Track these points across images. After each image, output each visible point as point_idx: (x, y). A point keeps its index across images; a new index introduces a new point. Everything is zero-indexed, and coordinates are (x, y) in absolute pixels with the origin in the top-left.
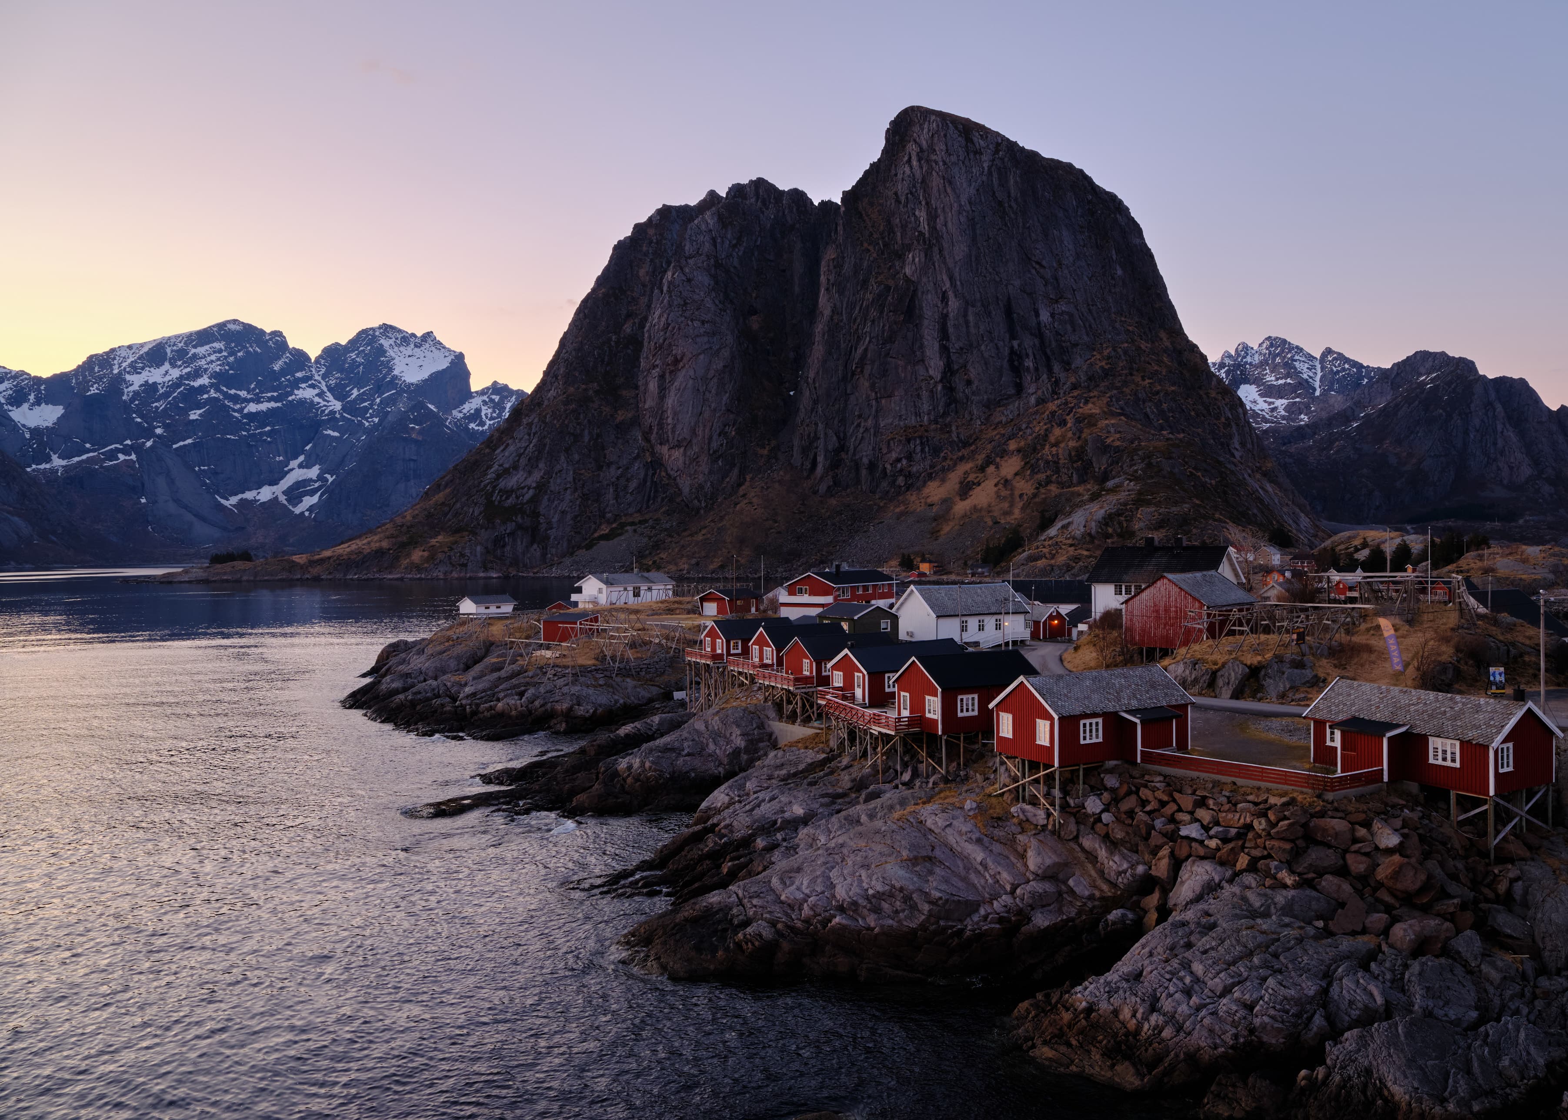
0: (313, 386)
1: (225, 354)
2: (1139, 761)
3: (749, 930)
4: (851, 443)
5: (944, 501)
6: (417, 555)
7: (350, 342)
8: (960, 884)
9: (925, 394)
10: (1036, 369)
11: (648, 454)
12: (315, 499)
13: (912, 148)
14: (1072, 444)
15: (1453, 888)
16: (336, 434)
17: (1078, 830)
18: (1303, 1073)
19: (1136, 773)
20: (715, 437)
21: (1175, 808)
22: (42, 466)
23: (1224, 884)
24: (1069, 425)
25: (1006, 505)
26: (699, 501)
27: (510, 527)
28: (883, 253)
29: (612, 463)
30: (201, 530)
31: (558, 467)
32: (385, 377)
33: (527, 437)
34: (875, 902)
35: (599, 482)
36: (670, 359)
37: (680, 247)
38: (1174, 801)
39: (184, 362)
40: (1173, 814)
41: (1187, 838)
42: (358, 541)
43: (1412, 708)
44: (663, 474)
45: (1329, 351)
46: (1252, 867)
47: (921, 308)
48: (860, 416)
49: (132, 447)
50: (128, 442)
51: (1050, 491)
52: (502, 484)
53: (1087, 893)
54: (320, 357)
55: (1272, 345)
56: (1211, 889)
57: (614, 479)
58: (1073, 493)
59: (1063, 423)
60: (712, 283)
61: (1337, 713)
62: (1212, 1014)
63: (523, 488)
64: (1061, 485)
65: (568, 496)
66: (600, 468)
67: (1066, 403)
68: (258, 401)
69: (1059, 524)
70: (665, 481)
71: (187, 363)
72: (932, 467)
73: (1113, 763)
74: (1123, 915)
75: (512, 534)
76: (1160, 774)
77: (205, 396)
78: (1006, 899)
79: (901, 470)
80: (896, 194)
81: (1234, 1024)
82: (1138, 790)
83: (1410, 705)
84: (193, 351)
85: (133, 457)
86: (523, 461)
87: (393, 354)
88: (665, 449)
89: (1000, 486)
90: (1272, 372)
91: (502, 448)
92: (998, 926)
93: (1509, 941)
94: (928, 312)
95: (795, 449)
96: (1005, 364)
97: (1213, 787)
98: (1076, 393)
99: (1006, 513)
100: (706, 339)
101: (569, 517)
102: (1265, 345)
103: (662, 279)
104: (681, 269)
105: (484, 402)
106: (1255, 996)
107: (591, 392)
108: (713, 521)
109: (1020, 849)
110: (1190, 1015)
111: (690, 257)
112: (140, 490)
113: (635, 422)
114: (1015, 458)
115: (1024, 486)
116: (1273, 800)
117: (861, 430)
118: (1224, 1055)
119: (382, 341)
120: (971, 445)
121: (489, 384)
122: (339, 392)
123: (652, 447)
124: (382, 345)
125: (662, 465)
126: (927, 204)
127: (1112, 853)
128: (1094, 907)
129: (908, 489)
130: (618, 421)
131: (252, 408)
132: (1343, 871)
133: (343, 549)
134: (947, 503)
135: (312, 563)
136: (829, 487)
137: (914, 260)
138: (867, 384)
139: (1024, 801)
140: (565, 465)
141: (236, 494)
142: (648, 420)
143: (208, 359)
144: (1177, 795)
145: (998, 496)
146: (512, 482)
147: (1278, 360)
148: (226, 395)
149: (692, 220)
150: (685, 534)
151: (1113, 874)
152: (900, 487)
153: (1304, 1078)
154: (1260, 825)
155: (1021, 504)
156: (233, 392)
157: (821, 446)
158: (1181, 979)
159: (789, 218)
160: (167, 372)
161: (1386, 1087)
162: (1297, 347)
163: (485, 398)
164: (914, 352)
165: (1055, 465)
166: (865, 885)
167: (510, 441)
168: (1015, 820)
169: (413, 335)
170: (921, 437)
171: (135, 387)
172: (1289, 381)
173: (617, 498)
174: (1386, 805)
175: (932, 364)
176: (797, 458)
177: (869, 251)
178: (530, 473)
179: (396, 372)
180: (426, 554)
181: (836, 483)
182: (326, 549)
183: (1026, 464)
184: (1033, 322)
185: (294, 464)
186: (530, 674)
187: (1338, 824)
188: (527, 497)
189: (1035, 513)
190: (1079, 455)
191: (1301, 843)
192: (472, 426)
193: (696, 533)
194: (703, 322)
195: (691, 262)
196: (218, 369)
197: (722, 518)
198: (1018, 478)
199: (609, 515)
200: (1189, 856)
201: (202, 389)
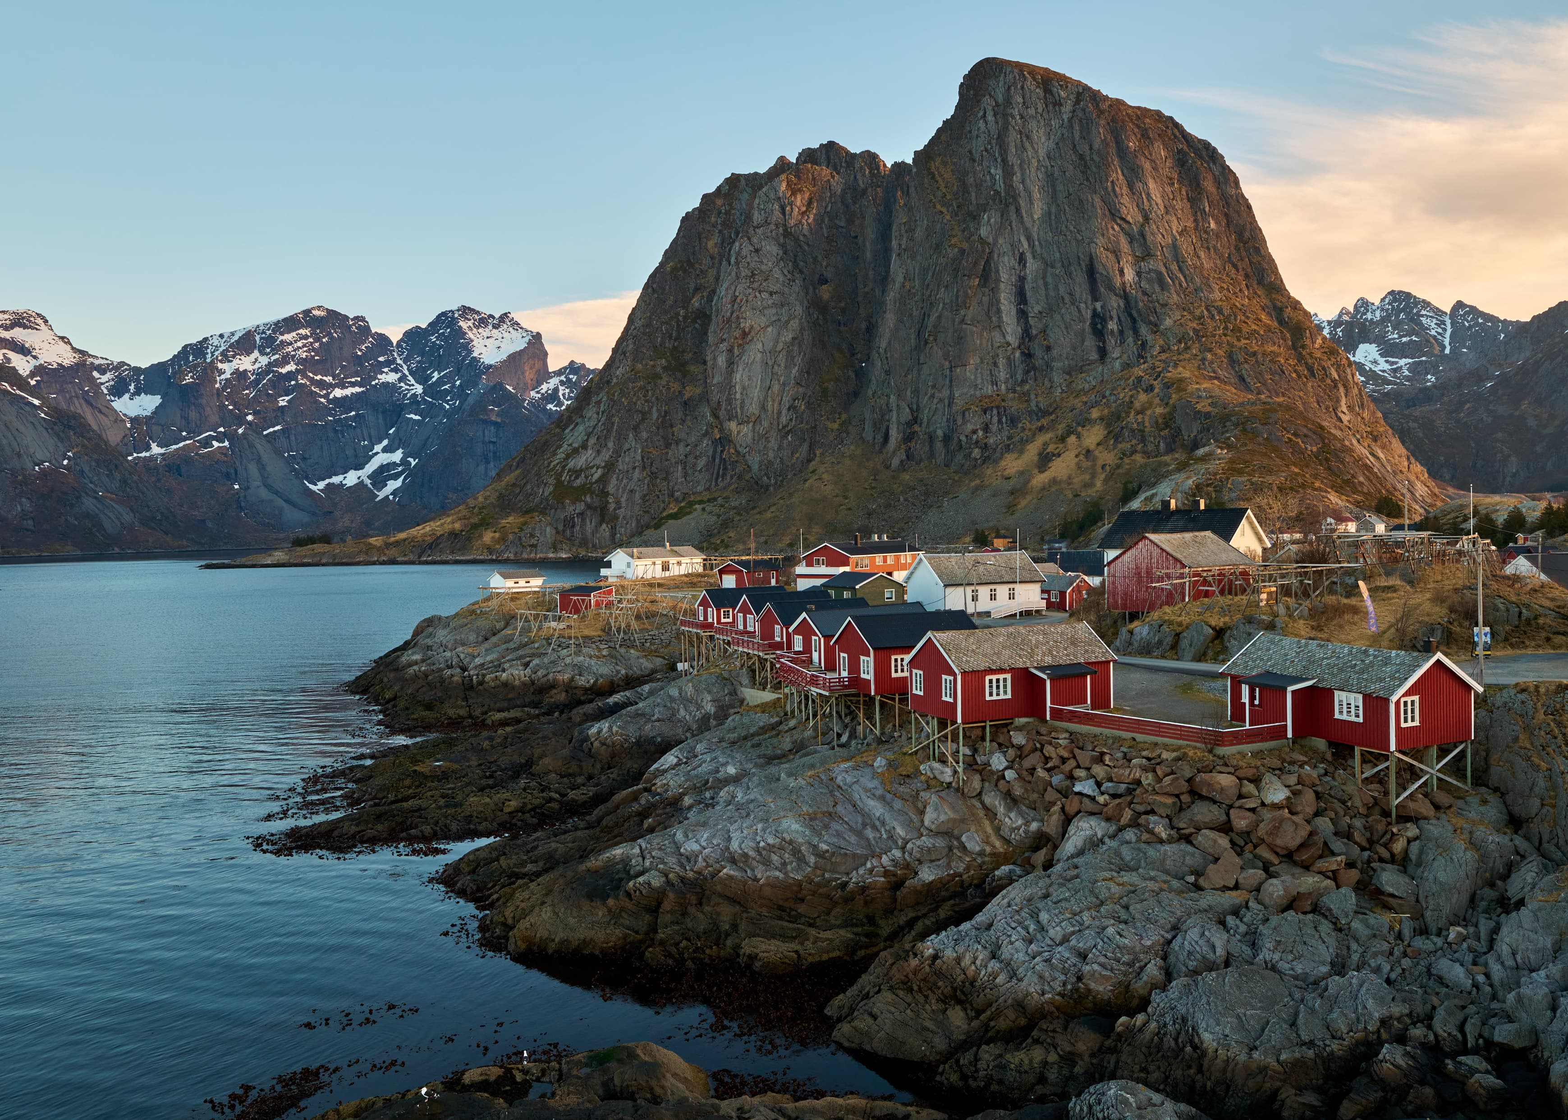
0: (396, 370)
1: (311, 340)
2: (1048, 718)
3: (641, 879)
4: (925, 416)
5: (1021, 473)
6: (488, 537)
7: (430, 325)
8: (853, 839)
9: (1002, 362)
10: (1121, 332)
11: (716, 430)
12: (398, 483)
13: (987, 102)
14: (1159, 410)
15: (1337, 845)
16: (418, 418)
17: (982, 788)
18: (1123, 1019)
19: (1043, 730)
20: (784, 412)
21: (1074, 764)
22: (143, 455)
23: (1106, 840)
24: (1156, 391)
25: (1087, 477)
26: (769, 478)
27: (581, 507)
28: (956, 215)
29: (680, 440)
30: (291, 515)
31: (627, 446)
32: (464, 359)
33: (595, 416)
34: (764, 855)
35: (667, 460)
36: (737, 333)
37: (749, 217)
38: (1074, 757)
39: (273, 350)
40: (1071, 771)
41: (1079, 794)
42: (432, 523)
43: (1325, 662)
44: (732, 451)
45: (1460, 305)
46: (1134, 823)
47: (998, 271)
48: (934, 387)
49: (224, 434)
50: (222, 429)
51: (1135, 460)
52: (571, 464)
53: (977, 848)
54: (402, 340)
55: (1395, 300)
56: (1094, 844)
57: (682, 457)
58: (1160, 464)
59: (1150, 389)
60: (781, 253)
61: (1252, 669)
62: (1046, 961)
63: (592, 467)
64: (1146, 453)
65: (637, 474)
66: (668, 445)
67: (1153, 368)
68: (343, 387)
69: (1142, 497)
70: (735, 458)
71: (275, 351)
72: (1010, 438)
73: (1023, 720)
74: (1010, 871)
75: (581, 514)
76: (1067, 731)
77: (293, 383)
78: (897, 853)
79: (977, 442)
80: (970, 152)
81: (1065, 972)
82: (1043, 746)
83: (1323, 659)
84: (281, 338)
85: (226, 444)
86: (592, 441)
87: (472, 336)
88: (733, 425)
89: (1082, 457)
90: (1394, 329)
91: (572, 427)
92: (882, 879)
93: (1390, 899)
94: (1004, 276)
95: (867, 423)
96: (1088, 329)
97: (1113, 743)
98: (1164, 356)
99: (1087, 485)
100: (774, 311)
101: (637, 496)
102: (1387, 300)
103: (730, 250)
104: (749, 239)
105: (561, 382)
106: (1088, 944)
107: (659, 369)
108: (782, 498)
109: (920, 805)
110: (1024, 962)
111: (758, 227)
112: (230, 477)
113: (704, 397)
114: (1097, 427)
115: (1107, 457)
116: (1165, 755)
117: (935, 401)
118: (1051, 1002)
119: (461, 323)
120: (1051, 414)
121: (566, 363)
122: (421, 377)
123: (721, 423)
124: (460, 327)
125: (730, 441)
126: (1003, 160)
127: (1010, 810)
128: (984, 863)
129: (984, 462)
130: (686, 397)
131: (338, 393)
132: (1226, 828)
133: (417, 532)
134: (1025, 475)
135: (388, 545)
136: (902, 462)
137: (989, 221)
138: (940, 353)
139: (934, 759)
140: (633, 443)
141: (324, 480)
142: (715, 396)
143: (295, 346)
144: (1077, 751)
145: (1079, 468)
146: (580, 461)
147: (1402, 316)
148: (312, 380)
149: (761, 187)
150: (755, 511)
151: (1007, 830)
152: (976, 460)
153: (1121, 1025)
154: (1148, 779)
155: (1103, 476)
156: (319, 377)
157: (894, 419)
158: (1026, 929)
159: (861, 182)
160: (256, 360)
161: (1198, 1034)
162: (1424, 301)
163: (563, 378)
164: (990, 318)
165: (1141, 434)
166: (758, 838)
167: (579, 420)
168: (923, 778)
169: (491, 316)
170: (998, 407)
171: (227, 375)
172: (1414, 338)
173: (685, 475)
174: (1283, 761)
175: (1009, 330)
176: (868, 435)
177: (942, 212)
178: (599, 452)
179: (475, 354)
180: (497, 535)
181: (909, 457)
182: (402, 531)
183: (1109, 433)
184: (1118, 282)
185: (378, 448)
186: (536, 645)
187: (1226, 780)
188: (596, 476)
189: (1119, 485)
190: (1168, 421)
191: (1186, 798)
192: (550, 406)
193: (765, 511)
194: (771, 294)
195: (760, 231)
196: (304, 355)
197: (791, 495)
198: (1100, 448)
199: (677, 494)
200: (1079, 812)
201: (290, 375)
